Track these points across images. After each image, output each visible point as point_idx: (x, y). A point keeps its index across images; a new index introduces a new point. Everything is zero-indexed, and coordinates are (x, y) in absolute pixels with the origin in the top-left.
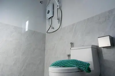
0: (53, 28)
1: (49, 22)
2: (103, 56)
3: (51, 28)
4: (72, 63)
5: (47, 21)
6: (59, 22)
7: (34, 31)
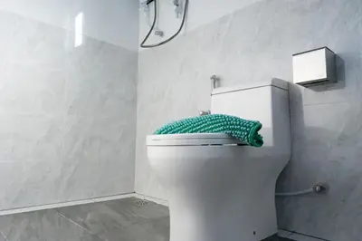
0: (161, 34)
1: (148, 15)
2: (302, 112)
3: (153, 31)
4: (213, 124)
5: (142, 9)
6: (178, 12)
7: (103, 43)
